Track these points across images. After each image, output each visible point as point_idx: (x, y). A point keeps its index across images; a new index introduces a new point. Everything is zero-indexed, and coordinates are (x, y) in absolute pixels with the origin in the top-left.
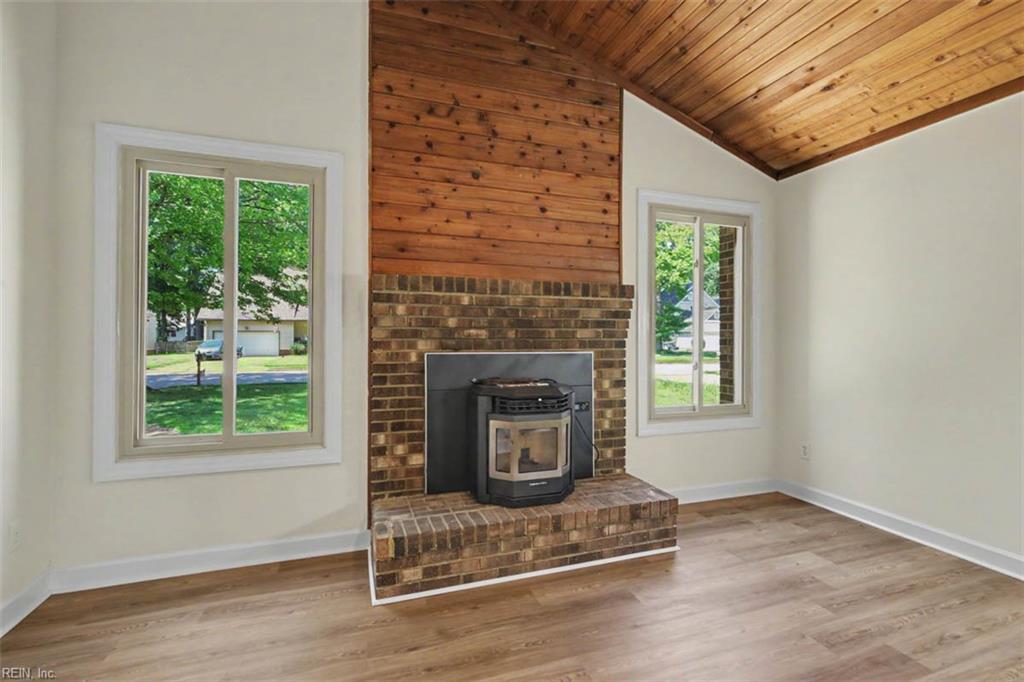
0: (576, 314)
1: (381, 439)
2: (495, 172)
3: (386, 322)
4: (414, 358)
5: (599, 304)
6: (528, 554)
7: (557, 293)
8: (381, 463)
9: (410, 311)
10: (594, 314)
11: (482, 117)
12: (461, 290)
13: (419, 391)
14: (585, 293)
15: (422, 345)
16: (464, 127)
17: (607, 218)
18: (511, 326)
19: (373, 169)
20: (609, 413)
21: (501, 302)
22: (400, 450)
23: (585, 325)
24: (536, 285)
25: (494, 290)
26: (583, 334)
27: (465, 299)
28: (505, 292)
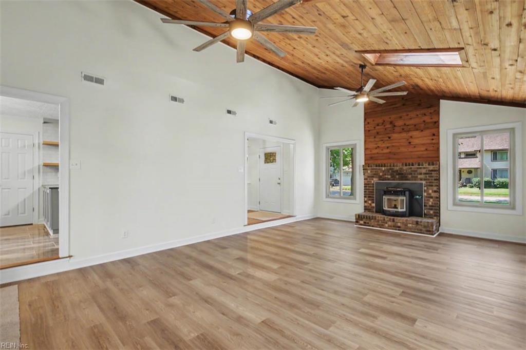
0: (416, 171)
1: (366, 199)
2: (395, 136)
3: (366, 174)
4: (373, 182)
5: (424, 168)
6: (387, 225)
7: (409, 165)
8: (366, 204)
9: (371, 172)
10: (424, 171)
11: (391, 123)
12: (382, 166)
13: (374, 189)
14: (419, 165)
15: (374, 179)
16: (386, 127)
17: (434, 141)
18: (397, 174)
19: (365, 141)
20: (431, 200)
21: (393, 169)
22: (370, 202)
23: (421, 174)
24: (403, 164)
25: (390, 166)
26: (419, 176)
27: (383, 169)
28: (394, 166)
